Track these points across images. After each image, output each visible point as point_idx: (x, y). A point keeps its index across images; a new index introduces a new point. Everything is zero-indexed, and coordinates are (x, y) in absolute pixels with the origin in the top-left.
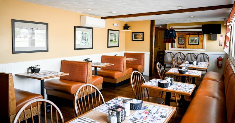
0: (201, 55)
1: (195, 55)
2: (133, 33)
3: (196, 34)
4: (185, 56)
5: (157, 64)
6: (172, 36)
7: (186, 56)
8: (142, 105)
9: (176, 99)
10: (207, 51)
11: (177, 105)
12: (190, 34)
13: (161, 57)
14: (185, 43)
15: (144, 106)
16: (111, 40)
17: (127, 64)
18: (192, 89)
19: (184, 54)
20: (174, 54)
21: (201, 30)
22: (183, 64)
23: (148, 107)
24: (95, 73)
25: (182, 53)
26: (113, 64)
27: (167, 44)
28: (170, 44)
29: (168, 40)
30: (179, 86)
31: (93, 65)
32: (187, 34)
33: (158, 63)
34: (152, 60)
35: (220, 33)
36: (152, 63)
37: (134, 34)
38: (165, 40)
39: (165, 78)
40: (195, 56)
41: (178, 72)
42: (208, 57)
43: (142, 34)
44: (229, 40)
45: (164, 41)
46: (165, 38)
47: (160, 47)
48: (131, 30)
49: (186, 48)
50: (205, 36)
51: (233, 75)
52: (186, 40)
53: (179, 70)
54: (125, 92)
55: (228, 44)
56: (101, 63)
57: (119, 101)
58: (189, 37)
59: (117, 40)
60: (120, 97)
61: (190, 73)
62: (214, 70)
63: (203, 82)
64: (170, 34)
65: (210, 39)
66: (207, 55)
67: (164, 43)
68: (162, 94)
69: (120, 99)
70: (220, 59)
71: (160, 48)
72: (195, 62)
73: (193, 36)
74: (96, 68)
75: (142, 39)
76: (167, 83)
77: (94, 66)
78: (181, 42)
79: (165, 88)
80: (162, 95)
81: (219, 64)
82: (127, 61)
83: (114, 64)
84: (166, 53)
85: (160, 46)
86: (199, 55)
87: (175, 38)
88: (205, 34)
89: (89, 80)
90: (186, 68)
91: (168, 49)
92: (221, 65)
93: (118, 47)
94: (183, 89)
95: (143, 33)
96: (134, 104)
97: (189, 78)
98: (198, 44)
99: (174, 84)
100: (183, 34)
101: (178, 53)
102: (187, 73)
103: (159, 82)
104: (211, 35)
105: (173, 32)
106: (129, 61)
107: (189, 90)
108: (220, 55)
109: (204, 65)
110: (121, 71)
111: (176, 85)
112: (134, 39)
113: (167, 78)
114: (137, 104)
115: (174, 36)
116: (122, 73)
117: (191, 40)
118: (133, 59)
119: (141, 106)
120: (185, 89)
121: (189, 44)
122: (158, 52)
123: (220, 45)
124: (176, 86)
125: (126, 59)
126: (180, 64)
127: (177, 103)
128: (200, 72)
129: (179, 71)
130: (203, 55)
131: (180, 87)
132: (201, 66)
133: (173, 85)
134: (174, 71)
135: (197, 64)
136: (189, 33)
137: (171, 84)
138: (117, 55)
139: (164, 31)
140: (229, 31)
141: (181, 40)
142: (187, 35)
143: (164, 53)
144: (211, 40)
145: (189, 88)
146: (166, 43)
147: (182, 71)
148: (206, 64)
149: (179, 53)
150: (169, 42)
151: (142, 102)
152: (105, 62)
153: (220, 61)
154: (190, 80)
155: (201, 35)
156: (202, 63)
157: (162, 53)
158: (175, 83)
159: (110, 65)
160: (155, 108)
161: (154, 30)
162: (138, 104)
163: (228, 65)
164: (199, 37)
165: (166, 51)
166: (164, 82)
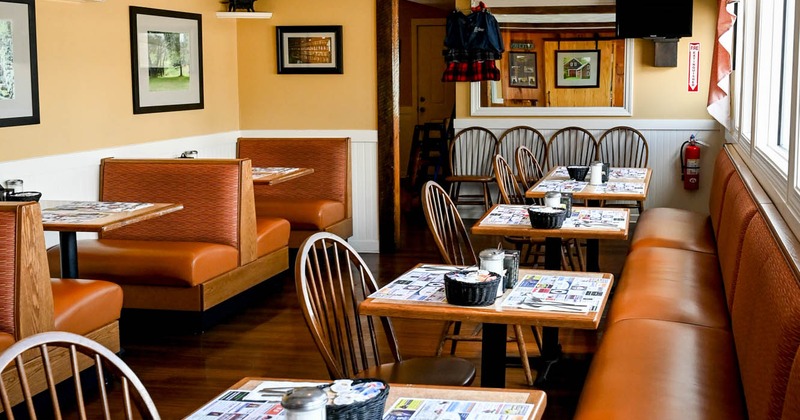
0: (616, 133)
1: (591, 136)
2: (281, 30)
3: (588, 35)
4: (547, 140)
5: (427, 191)
6: (482, 46)
7: (551, 142)
8: (382, 405)
9: (521, 351)
10: (639, 115)
11: (530, 378)
12: (562, 36)
13: (432, 154)
14: (539, 83)
15: (392, 408)
16: (155, 72)
17: (258, 198)
18: (600, 294)
19: (542, 133)
20: (497, 133)
21: (611, 17)
22: (544, 183)
23: (412, 413)
24: (68, 263)
25: (534, 131)
26: (177, 203)
27: (460, 87)
28: (476, 87)
29: (465, 66)
30: (541, 291)
31: (50, 221)
32: (546, 36)
33: (430, 183)
34: (392, 171)
35: (689, 34)
36: (392, 184)
37: (286, 36)
38: (448, 65)
39: (477, 255)
40: (591, 143)
41: (528, 222)
42: (645, 143)
43: (332, 35)
44: (728, 61)
45: (446, 73)
46: (451, 59)
47: (422, 105)
48: (268, 15)
49: (545, 106)
50: (631, 47)
51: (757, 215)
52: (543, 66)
53: (530, 212)
54: (258, 353)
55: (724, 84)
56: (104, 206)
57: (251, 404)
58: (556, 52)
59: (190, 69)
60: (252, 382)
61: (581, 221)
62: (671, 203)
63: (634, 257)
64: (473, 36)
65: (649, 60)
66: (640, 136)
67: (443, 80)
68: (456, 337)
69: (254, 395)
70: (690, 151)
71: (423, 110)
72: (597, 171)
73: (574, 45)
74: (68, 234)
75: (333, 65)
76: (489, 279)
77: (58, 222)
78: (521, 74)
79: (482, 304)
80: (455, 342)
81: (689, 172)
82: (256, 183)
83: (181, 207)
84: (456, 132)
85: (423, 100)
86: (609, 135)
87: (498, 56)
88: (631, 37)
89: (30, 310)
90: (561, 203)
91: (468, 114)
92: (697, 176)
93: (200, 106)
94: (561, 299)
95: (337, 30)
96: (344, 408)
97: (572, 246)
98: (598, 86)
99: (519, 283)
100: (529, 37)
101: (515, 132)
102: (568, 225)
103: (453, 277)
104: (653, 42)
105: (489, 28)
106: (266, 183)
107: (590, 304)
108: (689, 134)
109: (632, 182)
110: (225, 242)
111: (531, 283)
112: (287, 65)
113: (486, 258)
114: (360, 405)
115: (492, 48)
116: (235, 251)
117: (567, 66)
118: (289, 172)
119: (381, 411)
120: (571, 302)
121: (557, 86)
122: (418, 129)
123: (690, 89)
124: (530, 289)
125: (251, 173)
126: (532, 183)
127: (526, 372)
128: (623, 213)
129: (532, 215)
130: (623, 134)
131: (547, 295)
132: (621, 185)
133: (516, 288)
134: (506, 217)
135: (605, 179)
136: (558, 33)
137: (508, 286)
138: (194, 156)
139: (443, 21)
140: (727, 25)
141: (522, 65)
142: (547, 43)
143: (449, 135)
144: (654, 66)
145: (588, 293)
146: (455, 80)
147: (545, 215)
148: (640, 177)
149: (518, 128)
150: (471, 78)
151: (384, 393)
152: (123, 200)
153: (691, 158)
154: (577, 255)
155: (610, 42)
156: (624, 171)
157: (435, 134)
158: (524, 275)
159: (161, 213)
160: (451, 409)
161: (396, 17)
162: (367, 403)
163: (731, 175)
164: (599, 52)
165: (459, 124)
166: (473, 276)
